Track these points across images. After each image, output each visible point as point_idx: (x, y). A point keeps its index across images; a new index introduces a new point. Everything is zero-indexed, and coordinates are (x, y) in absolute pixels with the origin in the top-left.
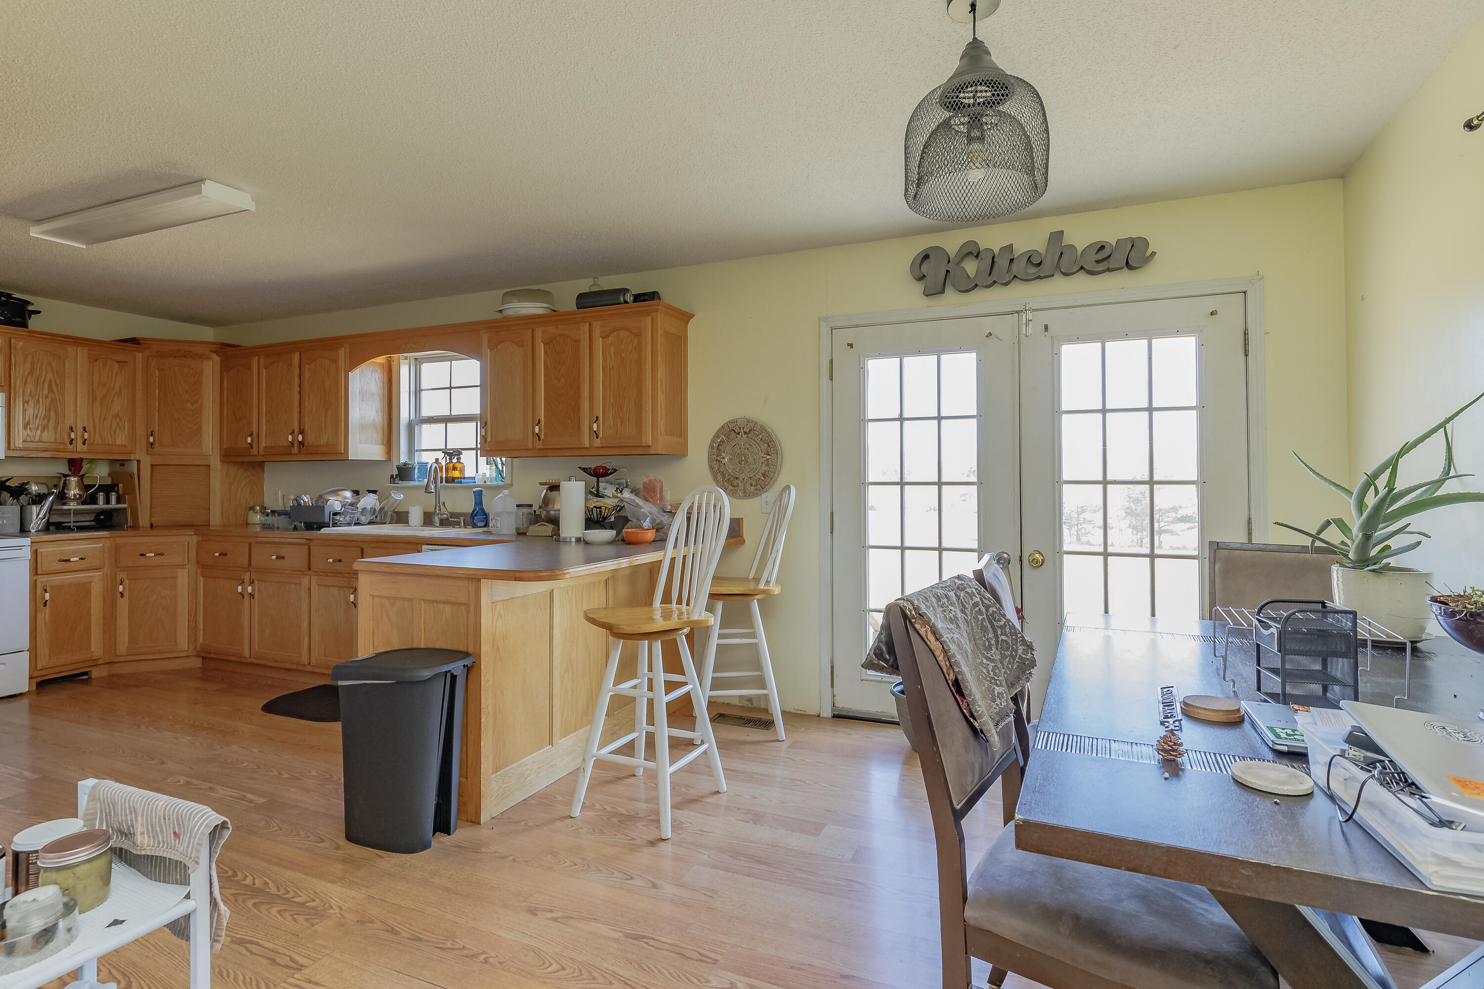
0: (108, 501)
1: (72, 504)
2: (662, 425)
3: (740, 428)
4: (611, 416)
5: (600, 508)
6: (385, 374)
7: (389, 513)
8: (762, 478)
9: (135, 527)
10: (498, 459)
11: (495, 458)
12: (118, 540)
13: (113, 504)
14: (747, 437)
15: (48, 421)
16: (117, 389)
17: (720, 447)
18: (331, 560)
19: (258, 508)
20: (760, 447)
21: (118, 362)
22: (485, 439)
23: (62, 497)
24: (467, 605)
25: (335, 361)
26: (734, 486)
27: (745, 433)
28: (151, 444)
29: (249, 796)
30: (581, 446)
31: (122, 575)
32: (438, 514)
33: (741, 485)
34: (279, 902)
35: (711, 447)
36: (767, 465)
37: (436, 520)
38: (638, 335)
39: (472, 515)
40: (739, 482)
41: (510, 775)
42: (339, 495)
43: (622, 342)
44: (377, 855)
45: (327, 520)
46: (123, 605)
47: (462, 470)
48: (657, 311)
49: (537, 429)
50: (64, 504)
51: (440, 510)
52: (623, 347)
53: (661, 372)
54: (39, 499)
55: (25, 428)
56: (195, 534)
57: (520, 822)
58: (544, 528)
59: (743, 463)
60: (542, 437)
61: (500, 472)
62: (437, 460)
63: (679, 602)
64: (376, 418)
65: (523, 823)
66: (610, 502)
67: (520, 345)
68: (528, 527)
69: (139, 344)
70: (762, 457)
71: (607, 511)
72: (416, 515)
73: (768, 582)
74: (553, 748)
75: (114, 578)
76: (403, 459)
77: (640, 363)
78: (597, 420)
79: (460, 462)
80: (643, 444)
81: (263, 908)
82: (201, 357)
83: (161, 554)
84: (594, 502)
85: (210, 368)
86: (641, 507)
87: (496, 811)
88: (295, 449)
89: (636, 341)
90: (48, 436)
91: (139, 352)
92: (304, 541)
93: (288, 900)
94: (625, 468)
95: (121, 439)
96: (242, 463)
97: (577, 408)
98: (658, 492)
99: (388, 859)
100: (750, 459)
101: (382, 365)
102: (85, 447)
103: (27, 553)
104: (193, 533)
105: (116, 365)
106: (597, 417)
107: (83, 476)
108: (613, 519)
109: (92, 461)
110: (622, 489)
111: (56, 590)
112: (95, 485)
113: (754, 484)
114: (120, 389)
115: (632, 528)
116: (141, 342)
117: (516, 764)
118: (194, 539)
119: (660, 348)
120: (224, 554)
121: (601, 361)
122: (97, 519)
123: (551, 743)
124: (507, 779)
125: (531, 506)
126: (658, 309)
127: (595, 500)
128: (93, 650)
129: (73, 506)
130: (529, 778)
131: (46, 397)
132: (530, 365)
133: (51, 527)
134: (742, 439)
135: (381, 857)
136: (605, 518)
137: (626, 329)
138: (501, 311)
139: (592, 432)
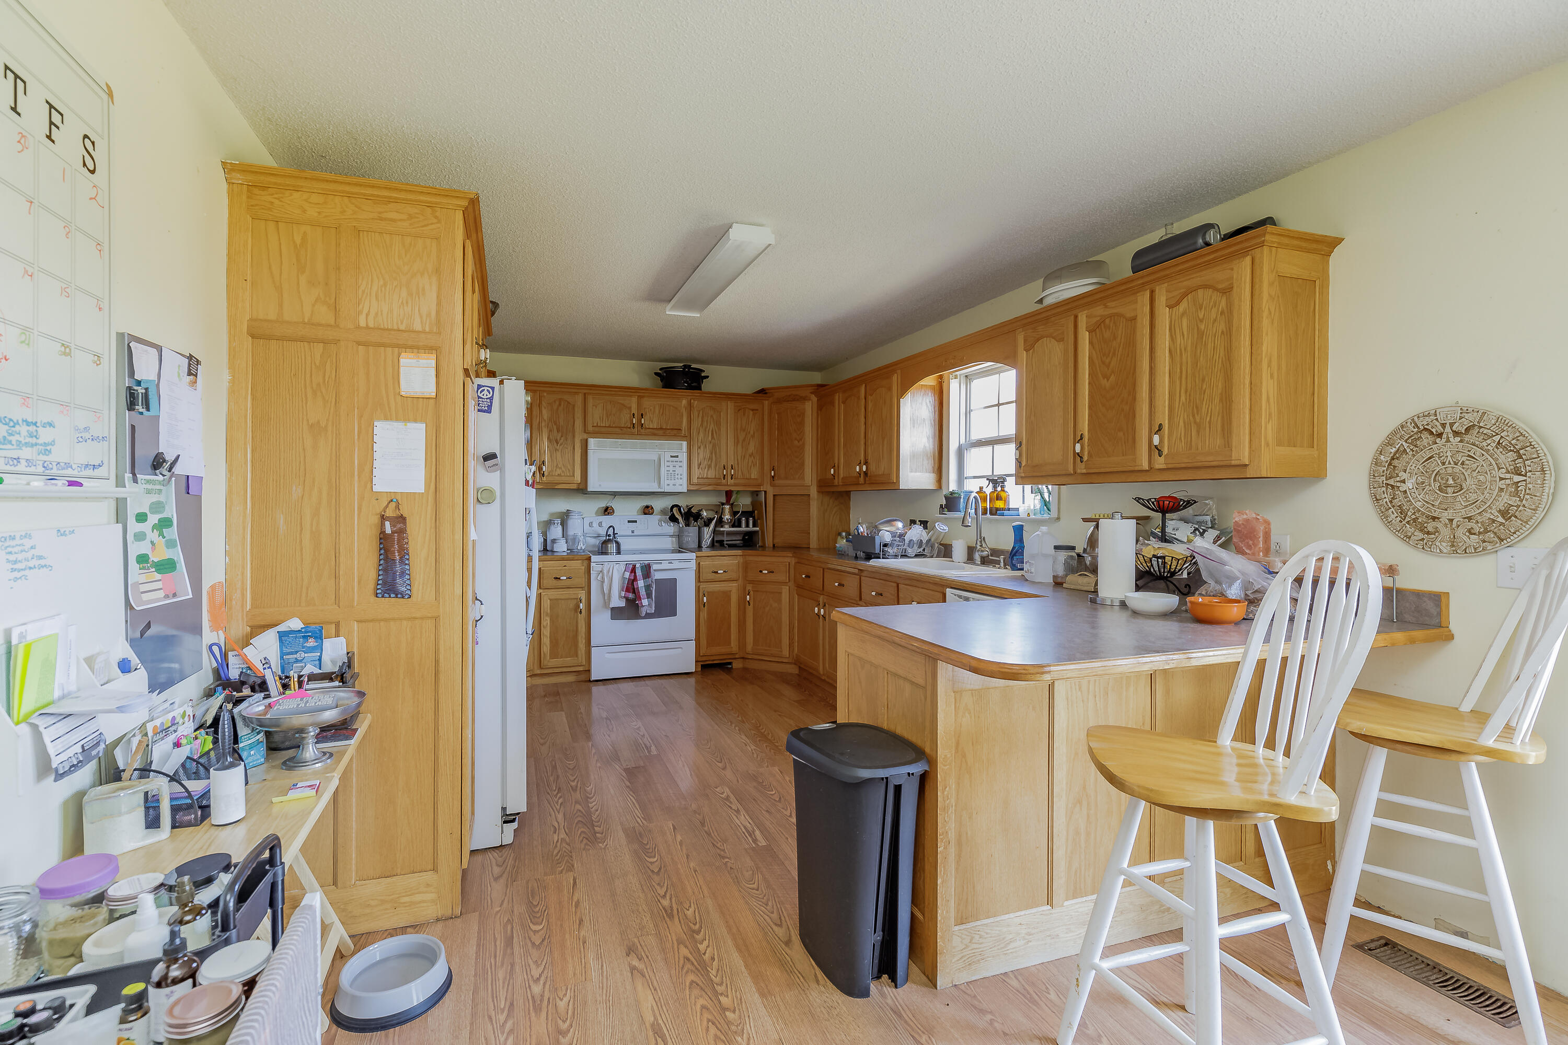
0: (747, 526)
1: (726, 526)
2: (1269, 429)
3: (1444, 425)
4: (1181, 424)
5: (1163, 558)
6: (937, 398)
7: (936, 545)
8: (1501, 519)
9: (763, 547)
10: (1044, 486)
11: (1040, 486)
12: (751, 558)
13: (751, 528)
14: (1461, 441)
15: (711, 462)
16: (752, 433)
17: (1395, 462)
18: (874, 593)
19: (844, 534)
20: (1496, 460)
21: (753, 410)
22: (1020, 462)
23: (720, 522)
24: (924, 688)
25: (890, 389)
26: (1428, 533)
27: (1456, 434)
28: (773, 477)
29: (757, 833)
30: (1137, 468)
31: (749, 587)
32: (978, 551)
33: (1445, 532)
34: (709, 993)
35: (1377, 463)
36: (1516, 494)
37: (977, 557)
38: (1227, 291)
39: (1011, 554)
40: (1439, 525)
41: (983, 933)
42: (892, 525)
43: (1201, 309)
44: (816, 976)
45: (877, 551)
46: (750, 610)
47: (1006, 501)
48: (1262, 244)
49: (1078, 448)
50: (722, 527)
51: (981, 546)
52: (1201, 316)
53: (1270, 343)
54: (707, 523)
55: (699, 468)
56: (795, 557)
57: (982, 1011)
58: (1085, 580)
59: (1450, 490)
60: (1085, 458)
61: (1046, 504)
62: (981, 488)
63: (1270, 744)
64: (927, 445)
65: (989, 1017)
66: (1179, 550)
67: (1060, 340)
68: (1066, 576)
69: (766, 393)
70: (1501, 479)
71: (1174, 563)
72: (959, 551)
73: (1509, 731)
74: (1053, 911)
75: (745, 588)
76: (953, 487)
77: (1229, 334)
78: (1160, 430)
79: (1004, 491)
80: (1233, 463)
81: (696, 992)
82: (805, 399)
83: (772, 572)
84: (1153, 547)
85: (809, 408)
86: (1223, 564)
87: (962, 978)
88: (862, 479)
89: (1223, 303)
90: (711, 474)
91: (765, 400)
92: (856, 571)
93: (716, 993)
94: (1211, 498)
95: (754, 474)
96: (833, 492)
97: (1131, 416)
98: (1261, 539)
99: (823, 989)
100: (1470, 483)
101: (932, 388)
102: (732, 481)
103: (693, 565)
104: (791, 555)
105: (751, 412)
106: (1160, 425)
107: (732, 504)
108: (1185, 575)
109: (738, 492)
110: (1204, 531)
111: (710, 594)
112: (739, 512)
113: (1477, 530)
114: (754, 433)
115: (1207, 595)
116: (767, 391)
117: (991, 920)
118: (793, 561)
119: (1266, 303)
120: (808, 577)
121: (1167, 342)
122: (743, 539)
123: (1050, 901)
124: (977, 937)
125: (1073, 548)
126: (1263, 242)
127: (1156, 546)
128: (732, 646)
129: (727, 528)
130: (1012, 945)
131: (710, 443)
132: (1071, 364)
133: (717, 544)
134: (1449, 447)
135: (818, 982)
136: (1173, 574)
137: (1205, 287)
138: (1041, 301)
139: (1153, 447)
